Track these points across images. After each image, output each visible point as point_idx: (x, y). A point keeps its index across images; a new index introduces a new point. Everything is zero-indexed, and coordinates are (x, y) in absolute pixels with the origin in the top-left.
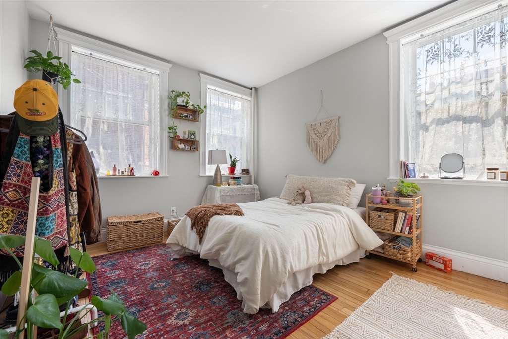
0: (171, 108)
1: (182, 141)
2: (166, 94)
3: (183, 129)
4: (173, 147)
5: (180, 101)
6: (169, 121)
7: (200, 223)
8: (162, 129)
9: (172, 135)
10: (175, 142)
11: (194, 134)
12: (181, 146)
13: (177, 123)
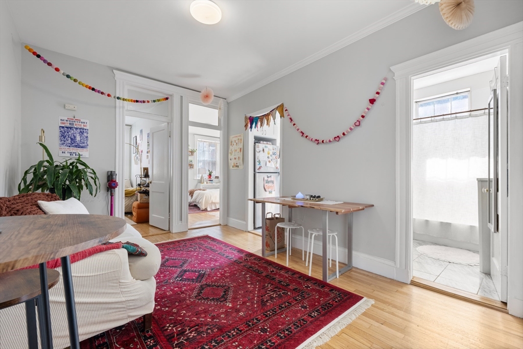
7: (191, 193)
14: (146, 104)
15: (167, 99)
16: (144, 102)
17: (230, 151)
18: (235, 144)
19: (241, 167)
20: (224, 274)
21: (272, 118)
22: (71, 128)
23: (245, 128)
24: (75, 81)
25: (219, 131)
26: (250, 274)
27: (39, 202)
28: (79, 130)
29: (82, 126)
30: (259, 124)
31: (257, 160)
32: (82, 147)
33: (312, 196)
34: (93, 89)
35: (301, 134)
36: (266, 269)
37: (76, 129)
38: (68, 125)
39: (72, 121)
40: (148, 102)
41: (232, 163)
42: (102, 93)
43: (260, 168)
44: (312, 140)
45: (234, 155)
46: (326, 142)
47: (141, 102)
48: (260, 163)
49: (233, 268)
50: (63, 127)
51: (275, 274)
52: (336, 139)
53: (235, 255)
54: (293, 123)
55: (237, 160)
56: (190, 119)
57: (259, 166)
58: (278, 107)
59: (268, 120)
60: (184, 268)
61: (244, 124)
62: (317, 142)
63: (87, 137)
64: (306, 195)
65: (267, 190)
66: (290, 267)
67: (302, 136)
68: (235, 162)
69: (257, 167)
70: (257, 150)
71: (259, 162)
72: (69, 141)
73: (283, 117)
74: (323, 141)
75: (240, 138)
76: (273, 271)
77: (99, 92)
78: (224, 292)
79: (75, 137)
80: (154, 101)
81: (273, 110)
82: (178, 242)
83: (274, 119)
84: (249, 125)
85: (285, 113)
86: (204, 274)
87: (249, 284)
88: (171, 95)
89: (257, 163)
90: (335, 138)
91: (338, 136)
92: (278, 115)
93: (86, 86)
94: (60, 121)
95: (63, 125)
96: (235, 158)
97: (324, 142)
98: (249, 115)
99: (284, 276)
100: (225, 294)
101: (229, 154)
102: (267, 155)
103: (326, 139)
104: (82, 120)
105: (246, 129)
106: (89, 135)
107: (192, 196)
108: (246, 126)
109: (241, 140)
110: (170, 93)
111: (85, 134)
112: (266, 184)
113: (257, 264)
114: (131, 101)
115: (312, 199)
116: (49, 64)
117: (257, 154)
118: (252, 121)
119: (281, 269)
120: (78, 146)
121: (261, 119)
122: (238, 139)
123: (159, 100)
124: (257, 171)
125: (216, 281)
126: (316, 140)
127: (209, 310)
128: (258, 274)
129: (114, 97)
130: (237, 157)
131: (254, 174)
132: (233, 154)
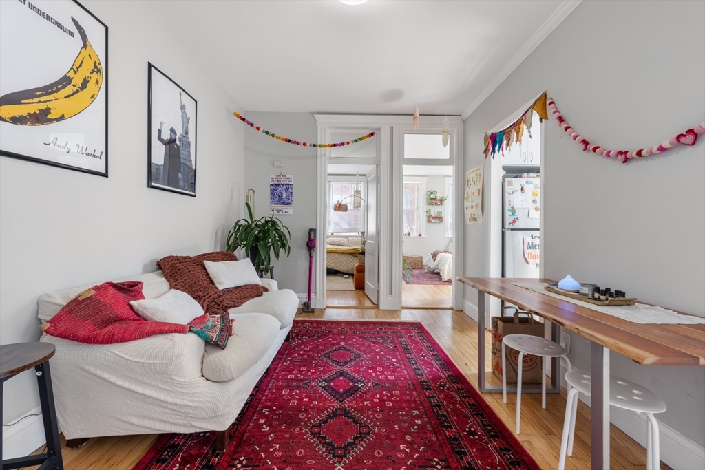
0: (427, 200)
1: (434, 218)
2: (425, 193)
3: (434, 210)
4: (429, 221)
5: (432, 196)
6: (426, 207)
7: (434, 256)
8: (423, 212)
9: (428, 215)
10: (430, 218)
11: (441, 213)
12: (433, 220)
13: (430, 207)
14: (346, 146)
15: (372, 134)
16: (343, 144)
17: (466, 196)
18: (472, 183)
19: (480, 220)
20: (384, 401)
21: (525, 127)
22: (278, 185)
23: (484, 155)
24: (273, 136)
25: (452, 167)
26: (426, 420)
27: (205, 262)
28: (285, 187)
29: (288, 183)
30: (505, 142)
31: (507, 207)
32: (288, 204)
33: (597, 289)
34: (289, 141)
35: (582, 146)
36: (463, 420)
37: (283, 185)
38: (277, 183)
39: (280, 178)
40: (348, 143)
41: (468, 213)
42: (298, 143)
43: (514, 221)
44: (608, 154)
45: (472, 201)
46: (651, 154)
47: (339, 145)
48: (514, 213)
49: (408, 395)
50: (273, 185)
51: (473, 443)
52: (683, 140)
53: (432, 371)
54: (565, 125)
55: (474, 209)
56: (406, 156)
57: (513, 218)
58: (535, 102)
59: (518, 133)
60: (345, 369)
61: (484, 148)
62: (622, 157)
63: (292, 193)
64: (583, 285)
65: (529, 260)
66: (519, 439)
67: (585, 149)
68: (473, 213)
69: (508, 219)
70: (507, 189)
71: (513, 211)
72: (277, 199)
73: (546, 118)
74: (639, 154)
75: (478, 172)
76: (474, 433)
77: (294, 142)
78: (356, 438)
79: (282, 194)
80: (356, 141)
81: (527, 111)
82: (374, 324)
83: (529, 128)
84: (491, 148)
85: (550, 110)
86: (360, 388)
87: (405, 442)
88: (379, 129)
89: (508, 213)
90: (679, 137)
91: (691, 131)
92: (536, 117)
93: (282, 139)
94: (271, 180)
95: (273, 183)
96: (472, 207)
97: (643, 153)
98: (489, 133)
99: (490, 456)
100: (354, 443)
101: (465, 200)
102: (531, 198)
103: (649, 144)
104: (288, 176)
105: (486, 156)
106: (293, 191)
107: (435, 260)
108: (486, 150)
109: (480, 175)
110: (378, 126)
111: (290, 190)
112: (529, 251)
113: (454, 404)
114: (328, 146)
115: (597, 295)
116: (252, 125)
117: (507, 196)
118: (495, 141)
119: (493, 436)
120: (284, 203)
121: (506, 133)
122: (477, 175)
123: (361, 139)
124: (507, 226)
125: (362, 410)
126: (620, 153)
127: (305, 463)
128: (440, 425)
129: (310, 145)
130: (474, 204)
131: (503, 233)
132: (470, 200)
